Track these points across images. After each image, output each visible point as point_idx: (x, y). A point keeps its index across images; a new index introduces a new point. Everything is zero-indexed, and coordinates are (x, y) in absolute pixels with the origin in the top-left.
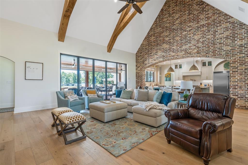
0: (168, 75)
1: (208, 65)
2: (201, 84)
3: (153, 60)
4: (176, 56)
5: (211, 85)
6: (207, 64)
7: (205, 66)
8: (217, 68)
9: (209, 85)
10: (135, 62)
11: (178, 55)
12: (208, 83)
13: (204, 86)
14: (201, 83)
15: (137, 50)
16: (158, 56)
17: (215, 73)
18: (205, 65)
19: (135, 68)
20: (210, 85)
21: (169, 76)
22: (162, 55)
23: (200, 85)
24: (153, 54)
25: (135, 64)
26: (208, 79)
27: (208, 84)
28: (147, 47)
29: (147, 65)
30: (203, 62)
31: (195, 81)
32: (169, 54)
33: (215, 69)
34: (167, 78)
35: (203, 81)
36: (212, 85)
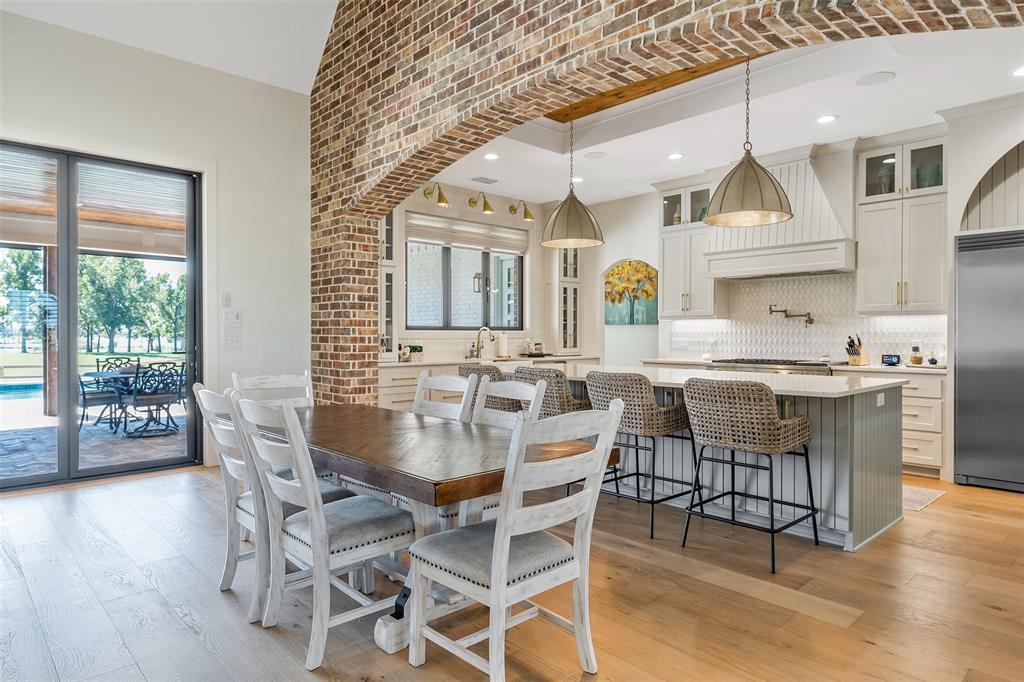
0: (639, 281)
1: (908, 182)
2: (853, 347)
3: (399, 134)
4: (549, 57)
5: (933, 362)
6: (903, 175)
7: (891, 189)
8: (986, 201)
9: (919, 361)
10: (309, 162)
11: (563, 50)
12: (916, 342)
13: (879, 366)
14: (851, 344)
15: (316, 60)
16: (428, 91)
17: (966, 245)
18: (885, 180)
19: (307, 210)
20: (926, 363)
21: (648, 287)
22: (452, 68)
23: (846, 357)
24: (397, 77)
25: (306, 180)
26: (911, 305)
27: (916, 349)
28: (370, 19)
29: (368, 180)
30: (869, 161)
31: (810, 321)
32: (500, 56)
33: (974, 213)
34: (632, 306)
35: (872, 319)
36: (942, 356)
